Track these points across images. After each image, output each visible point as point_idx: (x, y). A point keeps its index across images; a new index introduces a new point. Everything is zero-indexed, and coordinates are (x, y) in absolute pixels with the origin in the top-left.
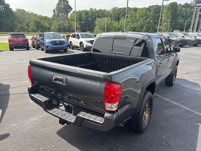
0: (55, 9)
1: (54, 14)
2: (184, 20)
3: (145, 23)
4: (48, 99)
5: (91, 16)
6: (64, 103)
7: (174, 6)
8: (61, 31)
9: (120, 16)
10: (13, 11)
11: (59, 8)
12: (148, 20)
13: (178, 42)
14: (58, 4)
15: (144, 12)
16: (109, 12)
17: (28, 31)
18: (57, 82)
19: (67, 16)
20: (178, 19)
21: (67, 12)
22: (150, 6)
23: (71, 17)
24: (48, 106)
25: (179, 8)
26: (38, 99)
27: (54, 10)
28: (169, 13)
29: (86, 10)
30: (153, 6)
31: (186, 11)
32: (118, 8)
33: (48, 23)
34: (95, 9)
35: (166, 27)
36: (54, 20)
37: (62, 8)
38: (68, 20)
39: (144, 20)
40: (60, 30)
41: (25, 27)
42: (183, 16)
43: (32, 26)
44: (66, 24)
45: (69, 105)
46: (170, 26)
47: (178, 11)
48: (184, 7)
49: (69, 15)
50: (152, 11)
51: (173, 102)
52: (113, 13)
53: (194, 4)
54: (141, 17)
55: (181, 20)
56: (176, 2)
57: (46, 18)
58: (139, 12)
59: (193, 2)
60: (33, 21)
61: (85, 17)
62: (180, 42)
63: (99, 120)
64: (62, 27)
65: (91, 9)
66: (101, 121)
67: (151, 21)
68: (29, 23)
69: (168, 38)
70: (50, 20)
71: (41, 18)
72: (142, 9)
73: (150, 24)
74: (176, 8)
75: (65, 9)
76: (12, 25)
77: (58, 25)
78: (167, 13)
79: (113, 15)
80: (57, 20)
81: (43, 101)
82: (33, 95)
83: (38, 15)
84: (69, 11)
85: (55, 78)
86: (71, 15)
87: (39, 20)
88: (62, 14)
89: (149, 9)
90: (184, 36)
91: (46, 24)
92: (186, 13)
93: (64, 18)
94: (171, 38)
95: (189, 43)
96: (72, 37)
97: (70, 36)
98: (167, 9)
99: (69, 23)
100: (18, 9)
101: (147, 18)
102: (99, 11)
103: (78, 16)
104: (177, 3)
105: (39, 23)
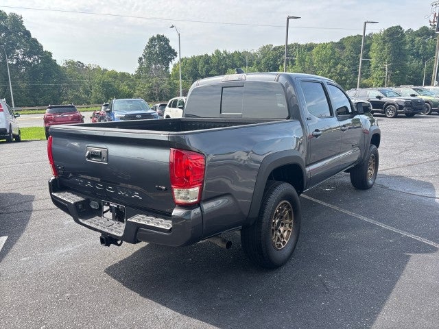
0: (141, 56)
1: (141, 65)
2: (421, 62)
3: (332, 73)
4: (83, 199)
5: (218, 67)
6: (111, 205)
7: (394, 34)
8: (154, 99)
9: (279, 63)
10: (57, 65)
11: (150, 53)
12: (339, 66)
13: (401, 107)
14: (148, 47)
15: (330, 52)
16: (255, 54)
17: (89, 103)
18: (94, 160)
19: (167, 68)
20: (407, 61)
21: (166, 61)
22: (344, 38)
23: (174, 70)
24: (81, 212)
25: (407, 38)
26: (65, 199)
27: (141, 59)
28: (386, 50)
29: (206, 55)
30: (349, 37)
31: (424, 43)
32: (274, 46)
33: (129, 85)
34: (225, 52)
35: (381, 79)
36: (139, 78)
37: (156, 53)
38: (169, 76)
39: (331, 67)
40: (151, 98)
41: (83, 96)
42: (417, 55)
43: (96, 93)
44: (165, 86)
45: (118, 206)
46: (389, 77)
47: (406, 44)
48: (419, 35)
49: (171, 66)
50: (348, 47)
51: (362, 217)
52: (264, 57)
53: (435, 25)
54: (324, 61)
55: (414, 64)
56: (399, 26)
57: (124, 76)
58: (318, 52)
59: (434, 22)
60: (99, 84)
61: (204, 69)
62: (406, 106)
63: (165, 224)
64: (156, 92)
65: (217, 52)
66: (168, 226)
67: (346, 69)
68: (91, 87)
69: (378, 100)
70: (133, 80)
71: (114, 75)
72: (324, 46)
73: (345, 75)
74: (399, 39)
75: (162, 54)
76: (56, 92)
77: (149, 87)
78: (381, 50)
79: (263, 62)
80: (145, 77)
81: (72, 202)
82: (55, 194)
83: (110, 70)
84: (171, 59)
85: (89, 154)
86: (175, 66)
87: (110, 79)
88: (155, 64)
89: (341, 45)
90: (416, 93)
91: (124, 87)
92: (425, 49)
93: (160, 73)
94: (385, 99)
95: (427, 107)
96: (170, 106)
97: (166, 105)
98: (380, 41)
99: (170, 83)
100: (68, 60)
101: (336, 64)
102: (233, 55)
103: (190, 68)
104: (401, 28)
105: (110, 85)
